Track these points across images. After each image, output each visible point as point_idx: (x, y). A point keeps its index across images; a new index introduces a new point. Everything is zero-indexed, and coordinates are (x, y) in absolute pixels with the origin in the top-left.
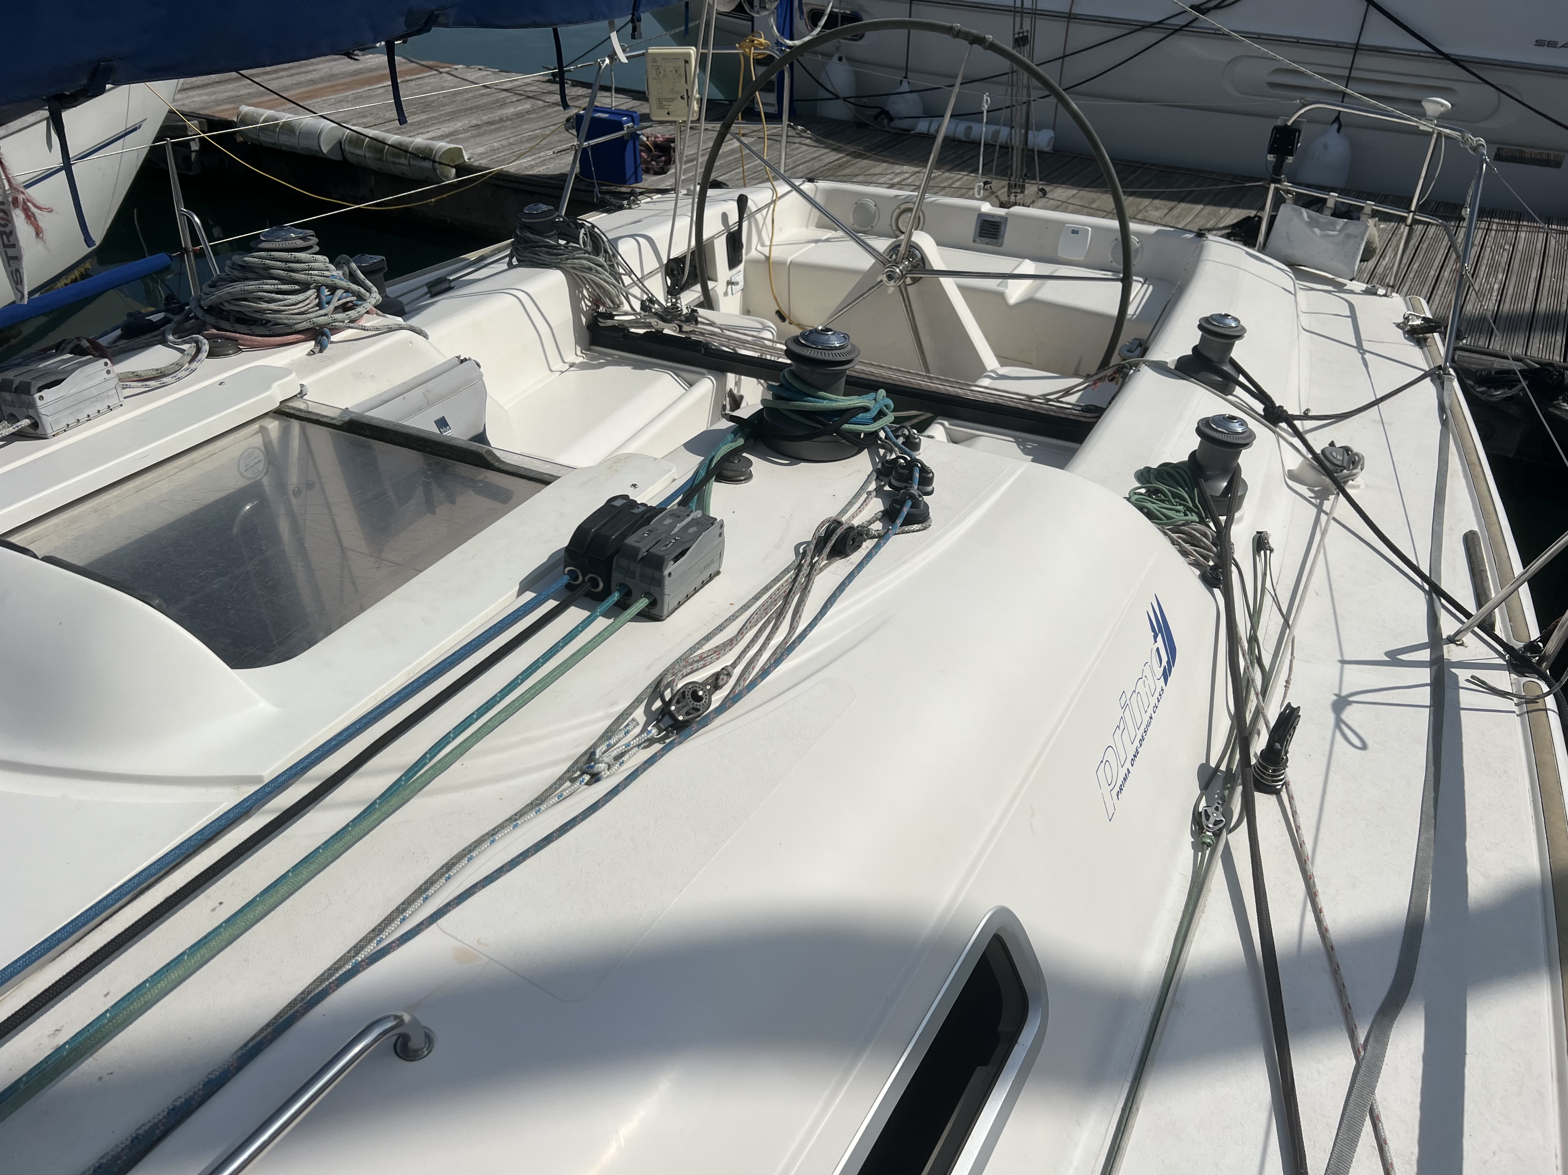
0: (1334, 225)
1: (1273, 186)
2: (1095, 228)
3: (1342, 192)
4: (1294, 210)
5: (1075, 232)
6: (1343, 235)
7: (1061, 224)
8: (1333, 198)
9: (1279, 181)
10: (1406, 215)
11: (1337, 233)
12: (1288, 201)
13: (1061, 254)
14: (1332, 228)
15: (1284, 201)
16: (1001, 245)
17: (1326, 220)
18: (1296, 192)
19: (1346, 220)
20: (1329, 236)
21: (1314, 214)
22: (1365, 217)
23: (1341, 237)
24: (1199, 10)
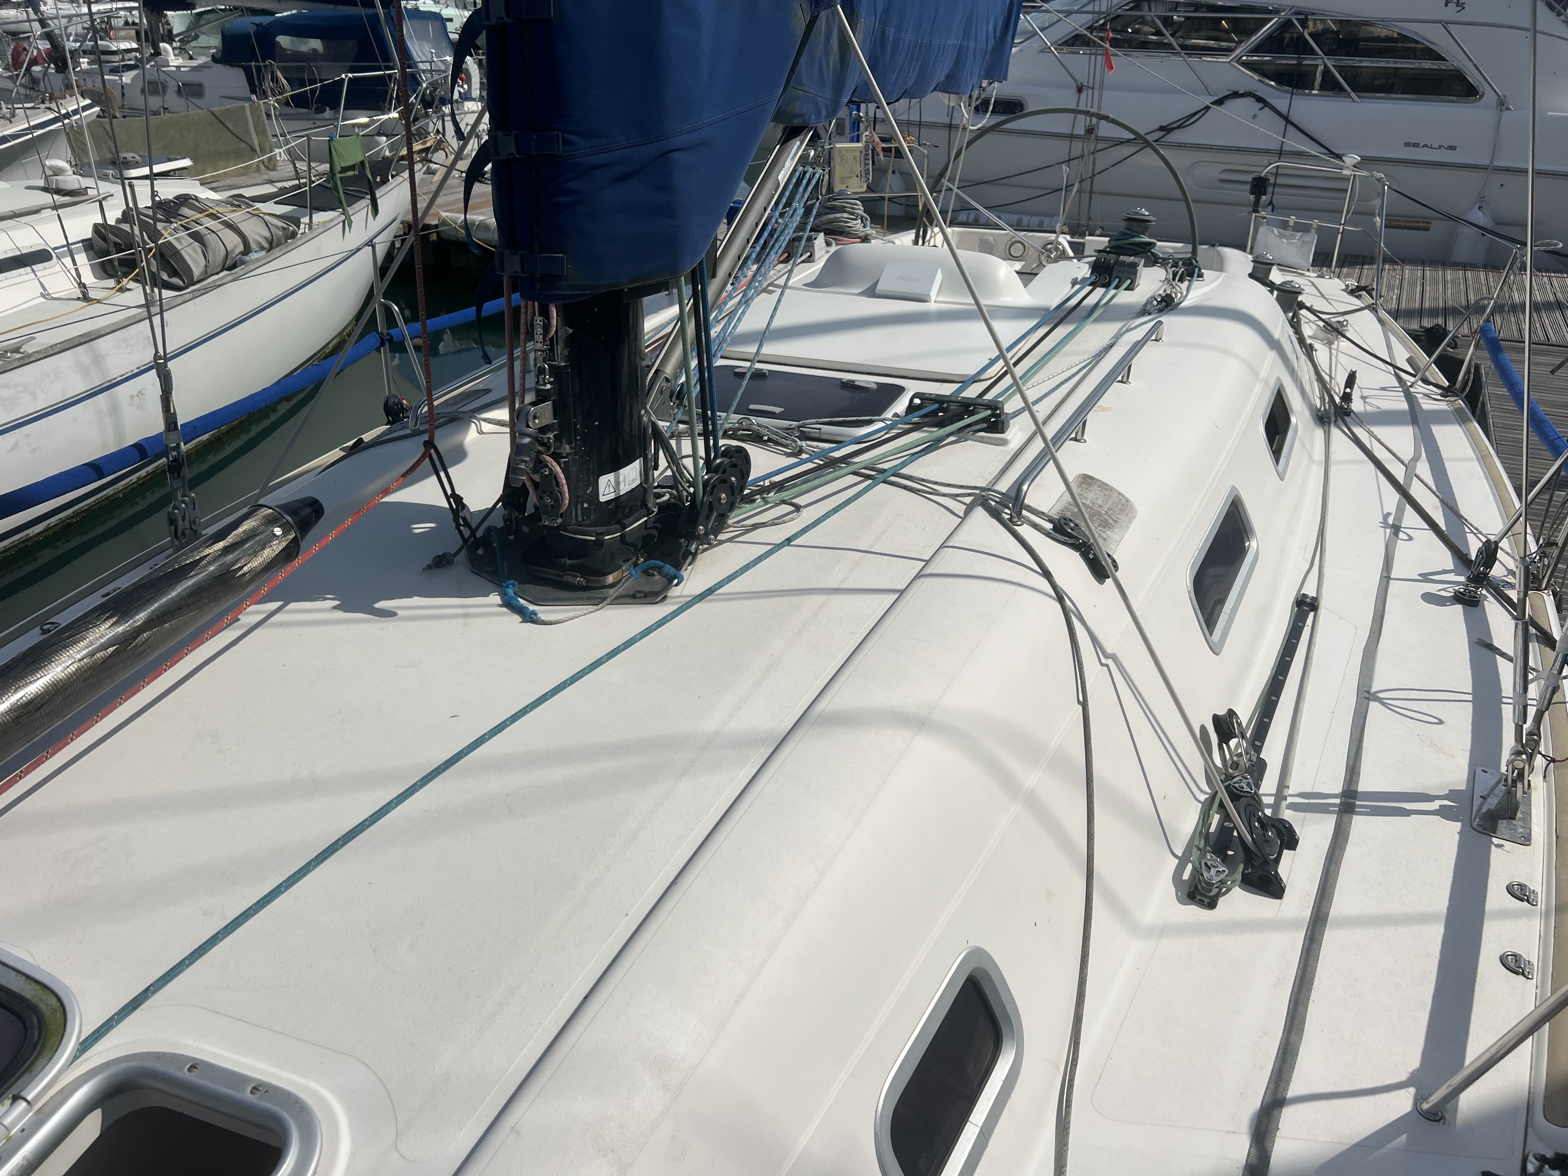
1: (1254, 215)
3: (1298, 216)
4: (1268, 229)
8: (1293, 220)
9: (1258, 212)
10: (1339, 227)
11: (1296, 243)
12: (1264, 224)
14: (1294, 240)
15: (1261, 224)
18: (1270, 218)
19: (1302, 233)
20: (1292, 242)
21: (1281, 231)
22: (1313, 231)
23: (1300, 243)
24: (1166, 129)
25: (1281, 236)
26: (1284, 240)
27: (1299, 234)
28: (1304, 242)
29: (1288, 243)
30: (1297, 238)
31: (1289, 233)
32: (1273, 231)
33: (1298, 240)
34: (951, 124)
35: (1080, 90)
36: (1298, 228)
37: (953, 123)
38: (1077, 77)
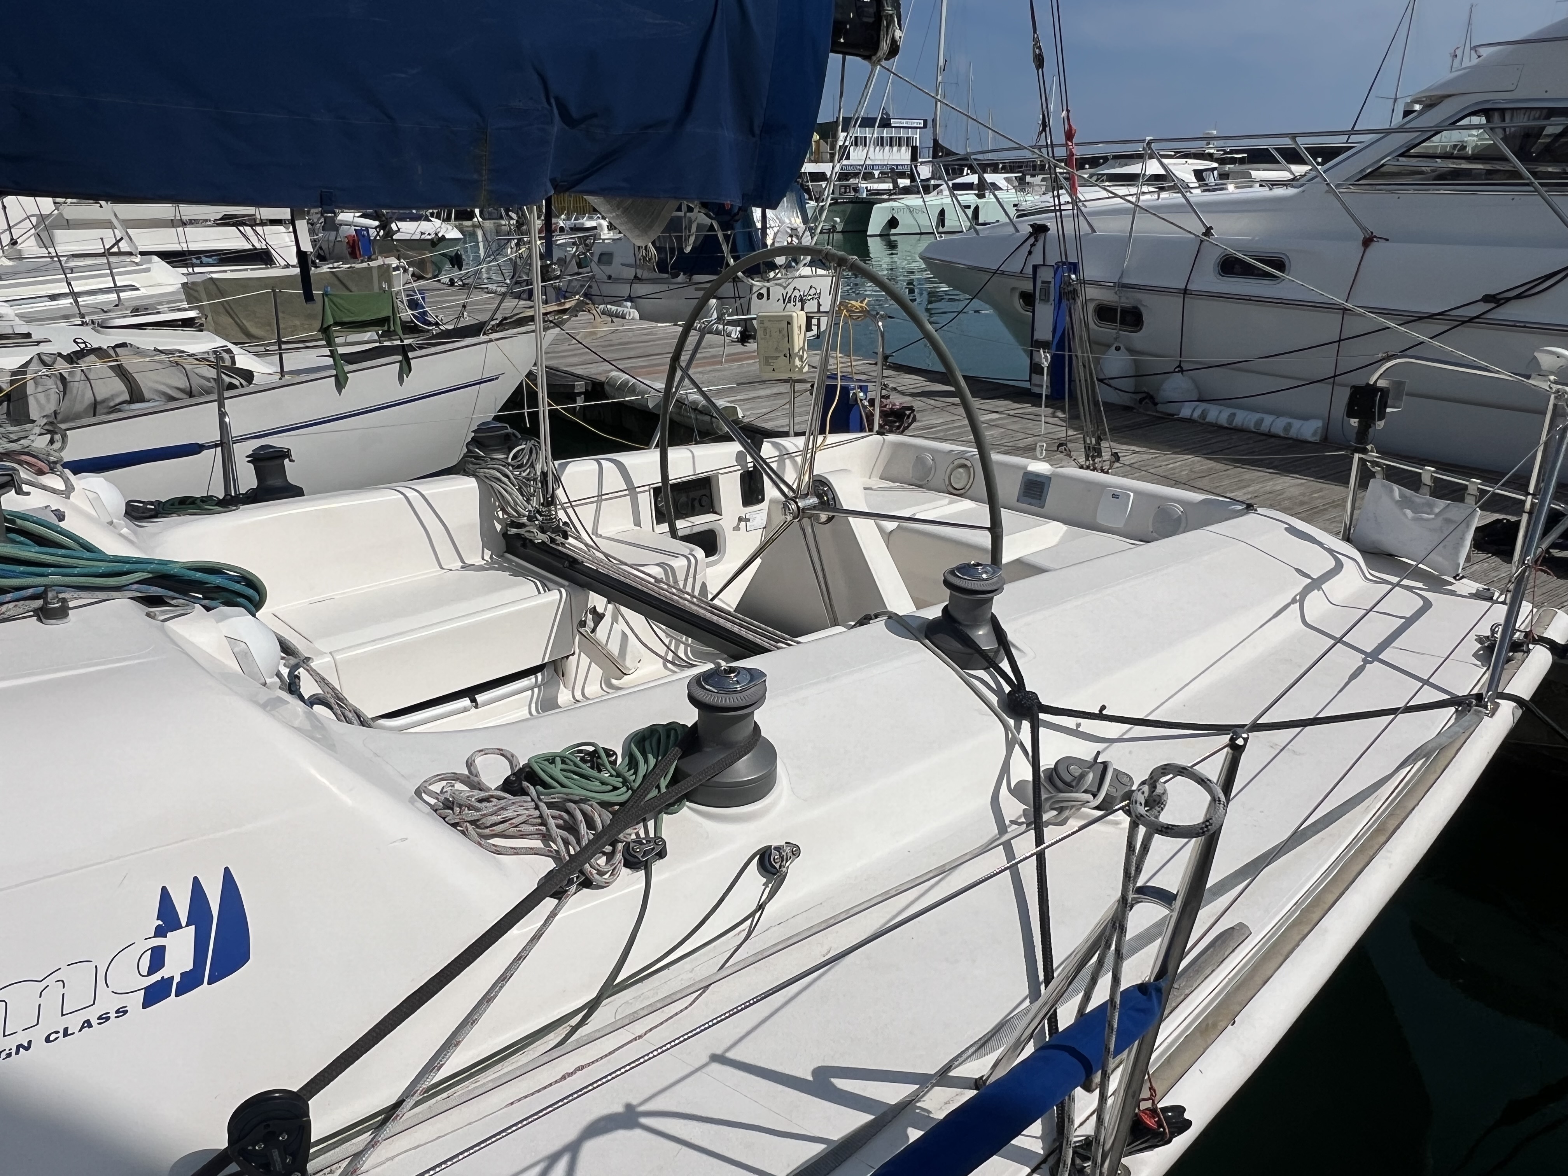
0: (1431, 506)
1: (1357, 456)
2: (1137, 493)
3: (1442, 466)
4: (1384, 486)
5: (1115, 496)
6: (1441, 518)
7: (1103, 486)
8: (1428, 473)
9: (1364, 451)
10: (1523, 498)
11: (1433, 516)
12: (1378, 476)
13: (1101, 520)
14: (1429, 510)
15: (1373, 475)
16: (1043, 507)
17: (1423, 501)
18: (1387, 465)
19: (1449, 502)
20: (1423, 519)
21: (1408, 492)
22: (1470, 500)
23: (1439, 522)
24: (1495, 300)
25: (1405, 502)
26: (1408, 512)
27: (1441, 503)
28: (1448, 521)
29: (1414, 519)
30: (1437, 510)
31: (1423, 498)
32: (1392, 491)
33: (1437, 515)
34: (1186, 289)
35: (1367, 242)
36: (1441, 490)
37: (1189, 288)
38: (1366, 224)
